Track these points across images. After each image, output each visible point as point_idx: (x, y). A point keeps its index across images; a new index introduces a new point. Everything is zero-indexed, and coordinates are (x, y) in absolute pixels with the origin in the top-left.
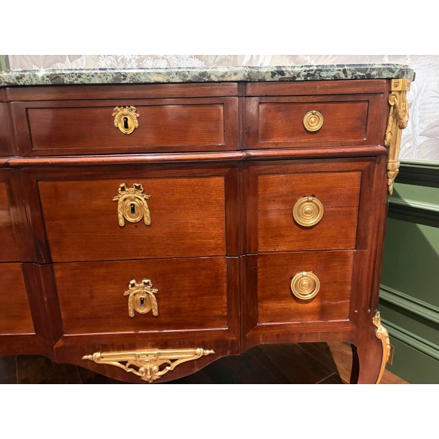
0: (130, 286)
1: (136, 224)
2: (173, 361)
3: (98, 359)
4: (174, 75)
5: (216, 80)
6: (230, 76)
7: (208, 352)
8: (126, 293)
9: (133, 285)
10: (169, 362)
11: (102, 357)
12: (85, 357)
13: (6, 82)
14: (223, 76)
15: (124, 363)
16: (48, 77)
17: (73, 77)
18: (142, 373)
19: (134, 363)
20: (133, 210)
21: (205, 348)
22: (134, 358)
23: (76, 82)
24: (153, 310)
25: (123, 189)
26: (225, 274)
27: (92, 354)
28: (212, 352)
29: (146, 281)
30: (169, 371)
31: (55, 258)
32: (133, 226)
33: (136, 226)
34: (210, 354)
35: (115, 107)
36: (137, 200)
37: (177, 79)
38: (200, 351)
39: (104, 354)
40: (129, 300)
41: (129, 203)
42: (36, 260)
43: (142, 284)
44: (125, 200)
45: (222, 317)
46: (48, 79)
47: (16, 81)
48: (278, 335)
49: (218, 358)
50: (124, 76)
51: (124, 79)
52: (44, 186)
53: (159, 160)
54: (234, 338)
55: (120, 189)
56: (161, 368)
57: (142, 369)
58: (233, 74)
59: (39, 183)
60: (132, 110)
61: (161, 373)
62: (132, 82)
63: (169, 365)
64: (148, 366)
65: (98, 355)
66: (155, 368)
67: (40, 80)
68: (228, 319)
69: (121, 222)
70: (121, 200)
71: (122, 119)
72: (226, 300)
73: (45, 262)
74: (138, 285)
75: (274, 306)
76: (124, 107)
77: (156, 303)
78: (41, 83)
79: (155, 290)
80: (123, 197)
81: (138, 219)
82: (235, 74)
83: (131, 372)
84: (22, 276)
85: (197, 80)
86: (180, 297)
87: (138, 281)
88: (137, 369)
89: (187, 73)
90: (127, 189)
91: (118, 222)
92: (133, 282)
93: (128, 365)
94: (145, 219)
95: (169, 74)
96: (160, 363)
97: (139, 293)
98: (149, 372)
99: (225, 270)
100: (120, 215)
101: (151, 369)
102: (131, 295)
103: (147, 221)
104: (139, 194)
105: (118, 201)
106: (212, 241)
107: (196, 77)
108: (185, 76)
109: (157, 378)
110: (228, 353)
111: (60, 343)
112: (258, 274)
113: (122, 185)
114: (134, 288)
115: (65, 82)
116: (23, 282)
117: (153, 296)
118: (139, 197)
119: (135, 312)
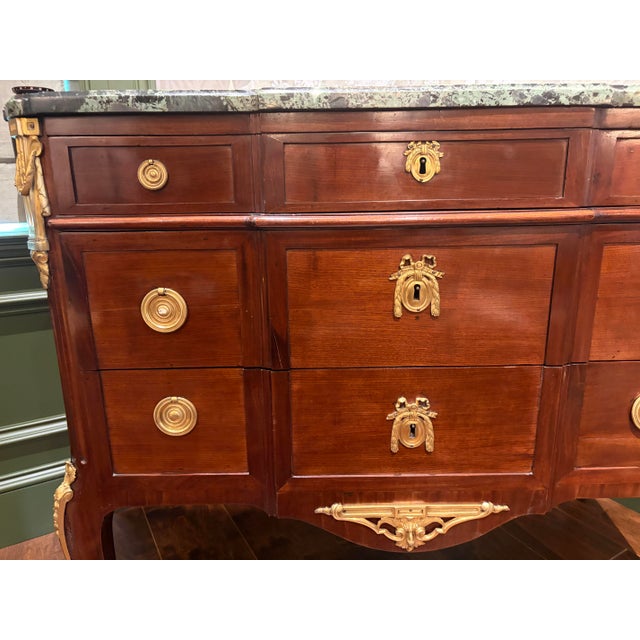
0: (398, 406)
1: (417, 315)
2: (446, 520)
3: (339, 513)
4: (507, 94)
5: (567, 103)
6: (587, 99)
7: (499, 508)
8: (390, 416)
9: (403, 405)
10: (441, 521)
11: (344, 511)
12: (320, 510)
14: (577, 98)
15: (375, 520)
16: (326, 97)
17: (361, 98)
18: (401, 535)
19: (390, 522)
20: (417, 295)
21: (495, 503)
22: (390, 514)
23: (364, 106)
24: (427, 444)
25: (408, 263)
26: (539, 393)
27: (330, 506)
28: (506, 508)
29: (423, 400)
30: (440, 534)
31: (294, 361)
32: (413, 317)
33: (417, 318)
34: (503, 512)
35: (409, 142)
36: (424, 279)
37: (511, 102)
38: (487, 505)
39: (347, 507)
40: (394, 426)
41: (412, 284)
42: (268, 364)
43: (416, 404)
44: (407, 278)
45: (526, 456)
46: (326, 101)
47: (280, 102)
48: (602, 486)
49: (512, 518)
50: (434, 96)
51: (434, 101)
52: (296, 260)
53: (469, 220)
54: (540, 489)
55: (402, 263)
56: (429, 529)
57: (400, 531)
58: (591, 95)
59: (289, 252)
60: (434, 146)
61: (428, 537)
62: (444, 106)
63: (440, 526)
64: (410, 526)
65: (337, 507)
66: (420, 530)
67: (315, 101)
68: (535, 459)
69: (398, 311)
70: (401, 279)
71: (419, 159)
72: (535, 431)
73: (282, 368)
74: (409, 405)
75: (602, 441)
76: (424, 142)
77: (432, 433)
78: (316, 106)
79: (433, 414)
80: (405, 275)
81: (422, 307)
82: (595, 94)
83: (383, 535)
84: (242, 387)
85: (539, 102)
86: (467, 425)
87: (411, 398)
88: (392, 530)
89: (525, 93)
90: (412, 264)
91: (393, 311)
92: (402, 400)
93: (380, 523)
94: (433, 307)
95: (499, 93)
96: (428, 521)
97: (410, 417)
98: (411, 535)
99: (539, 387)
100: (397, 302)
101: (414, 533)
102: (398, 419)
103: (435, 311)
104: (428, 271)
105: (397, 280)
106: (525, 343)
107: (538, 98)
108: (522, 96)
109: (420, 544)
110: (529, 512)
111: (286, 488)
112: (585, 394)
113: (407, 257)
114: (404, 409)
115: (350, 106)
116: (242, 396)
117: (430, 422)
118: (428, 275)
119: (400, 444)
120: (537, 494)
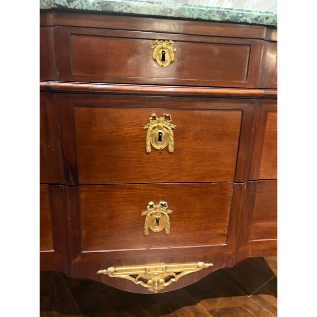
0: (148, 207)
1: (160, 151)
2: (177, 273)
3: (112, 273)
4: (215, 13)
5: (250, 22)
6: (262, 21)
7: (208, 265)
8: (144, 213)
9: (151, 206)
10: (174, 275)
11: (116, 272)
12: (100, 272)
13: (56, 4)
14: (256, 19)
15: (134, 276)
16: (98, 3)
17: (123, 6)
18: (150, 284)
19: (144, 277)
20: (160, 139)
21: (205, 262)
22: (144, 272)
23: (125, 11)
24: (166, 229)
25: (154, 118)
26: (231, 198)
27: (106, 269)
28: (211, 265)
29: (164, 203)
30: (174, 282)
31: (81, 180)
32: (158, 153)
33: (160, 153)
34: (210, 267)
35: (155, 40)
36: (164, 129)
37: (217, 18)
38: (201, 264)
39: (117, 269)
40: (146, 219)
41: (157, 131)
42: (64, 182)
43: (159, 206)
44: (154, 128)
45: (222, 235)
46: (99, 5)
47: (66, 4)
48: (264, 250)
49: (214, 270)
50: (170, 9)
51: (170, 13)
52: (80, 112)
53: (191, 93)
54: (231, 253)
55: (151, 118)
56: (167, 280)
57: (150, 282)
58: (265, 18)
59: (76, 108)
60: (170, 44)
61: (166, 284)
62: (176, 16)
63: (174, 277)
64: (156, 279)
65: (111, 269)
66: (162, 280)
67: (91, 5)
68: (228, 236)
69: (149, 149)
70: (150, 128)
71: (161, 52)
72: (228, 220)
73: (73, 184)
74: (155, 206)
75: (264, 224)
76: (164, 40)
77: (169, 223)
78: (92, 9)
79: (170, 211)
80: (153, 126)
81: (163, 147)
82: (267, 18)
83: (139, 284)
85: (234, 20)
86: (189, 218)
87: (156, 202)
88: (146, 281)
89: (226, 13)
90: (157, 119)
91: (146, 148)
92: (151, 203)
93: (138, 277)
94: (170, 146)
95: (210, 12)
96: (166, 275)
97: (155, 214)
98: (156, 284)
99: (231, 195)
100: (148, 143)
101: (158, 282)
102: (148, 215)
103: (171, 149)
104: (167, 124)
105: (147, 129)
106: (223, 169)
107: (233, 17)
108: (224, 15)
109: (162, 288)
110: (224, 266)
111: (78, 259)
112: (256, 198)
113: (154, 115)
114: (152, 209)
115: (115, 10)
117: (168, 217)
118: (167, 126)
119: (150, 230)
120: (229, 256)
